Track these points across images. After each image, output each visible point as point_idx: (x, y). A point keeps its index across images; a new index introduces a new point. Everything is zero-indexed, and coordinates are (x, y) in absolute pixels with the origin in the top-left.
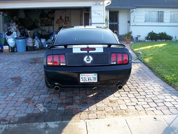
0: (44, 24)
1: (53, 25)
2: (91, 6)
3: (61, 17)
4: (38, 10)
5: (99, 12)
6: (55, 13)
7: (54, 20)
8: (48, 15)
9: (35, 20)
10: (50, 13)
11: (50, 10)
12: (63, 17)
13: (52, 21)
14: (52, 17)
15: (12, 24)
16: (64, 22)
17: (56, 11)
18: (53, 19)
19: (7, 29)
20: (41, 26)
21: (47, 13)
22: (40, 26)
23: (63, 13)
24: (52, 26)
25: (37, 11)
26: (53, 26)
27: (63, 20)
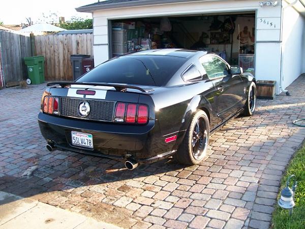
0: (216, 41)
1: (232, 41)
2: (257, 10)
3: (246, 28)
4: (209, 16)
5: (270, 21)
6: (235, 22)
7: (234, 34)
8: (224, 24)
9: (203, 33)
10: (227, 21)
11: (228, 17)
12: (248, 28)
13: (231, 35)
14: (230, 28)
15: (144, 41)
16: (250, 37)
17: (238, 19)
18: (232, 31)
19: (135, 49)
20: (211, 43)
21: (223, 21)
22: (209, 43)
23: (249, 20)
24: (229, 43)
25: (206, 18)
26: (232, 44)
27: (250, 33)
